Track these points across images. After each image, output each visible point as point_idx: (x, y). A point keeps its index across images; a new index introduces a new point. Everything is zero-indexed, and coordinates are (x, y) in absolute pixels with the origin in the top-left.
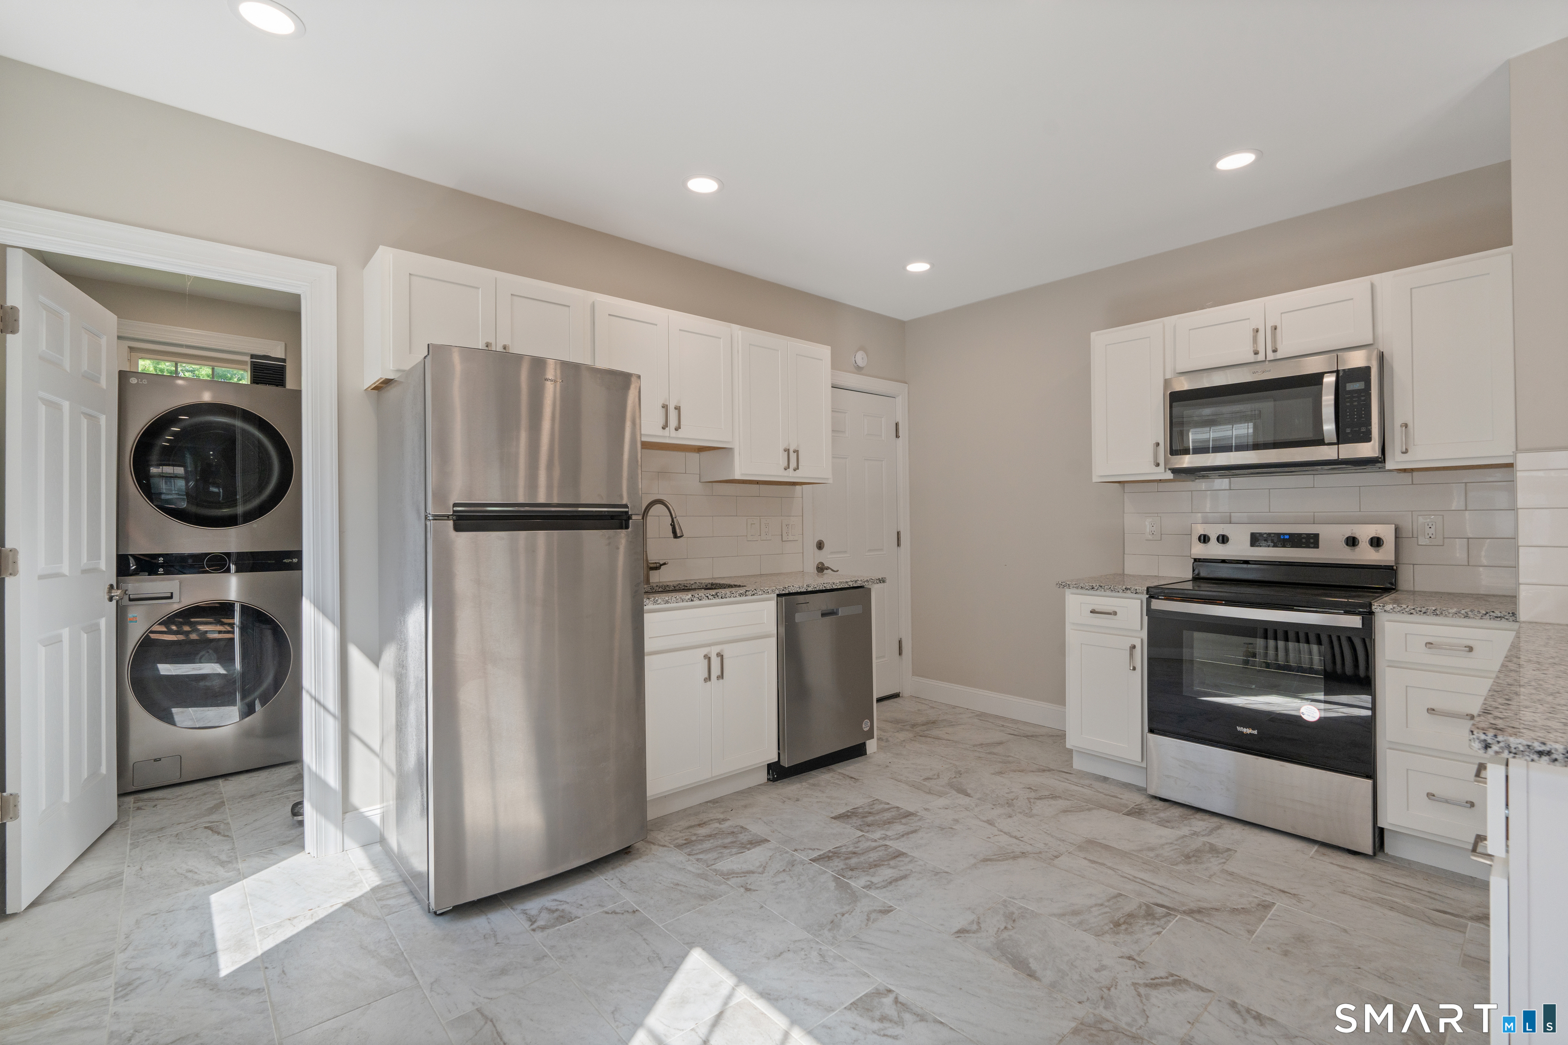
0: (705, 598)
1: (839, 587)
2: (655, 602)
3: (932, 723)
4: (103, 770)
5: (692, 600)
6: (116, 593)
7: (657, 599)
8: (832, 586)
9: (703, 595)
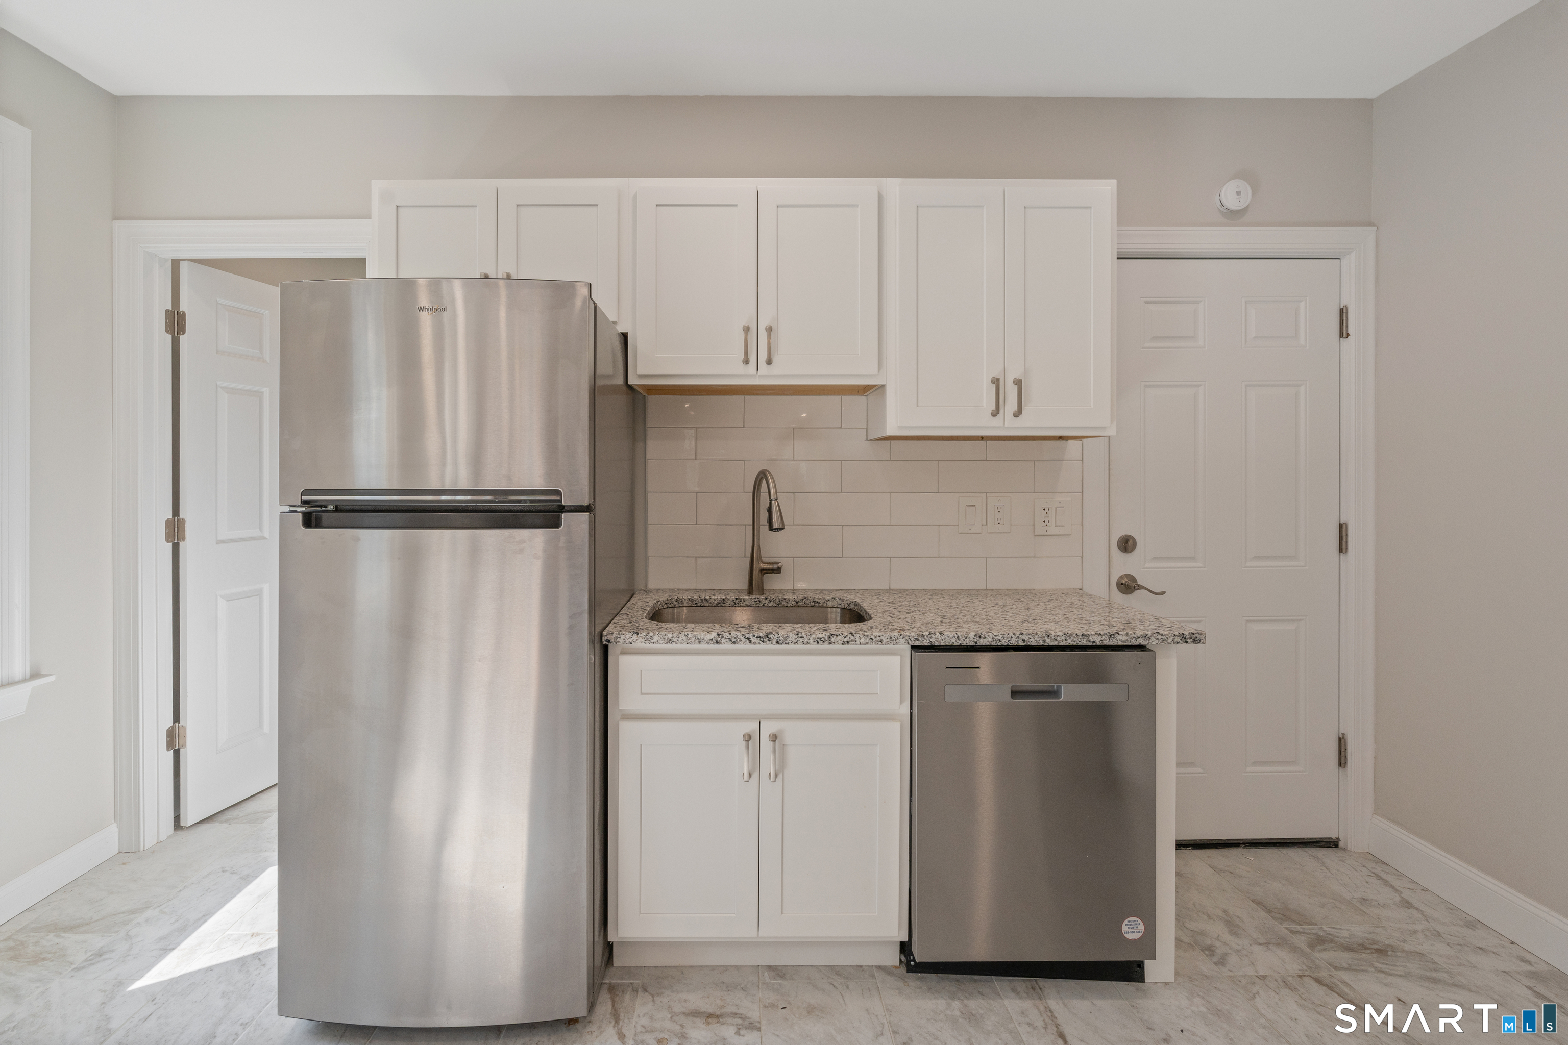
0: (744, 640)
1: (1062, 644)
2: (649, 640)
3: (1378, 951)
5: (717, 642)
7: (651, 634)
8: (1044, 641)
9: (740, 636)
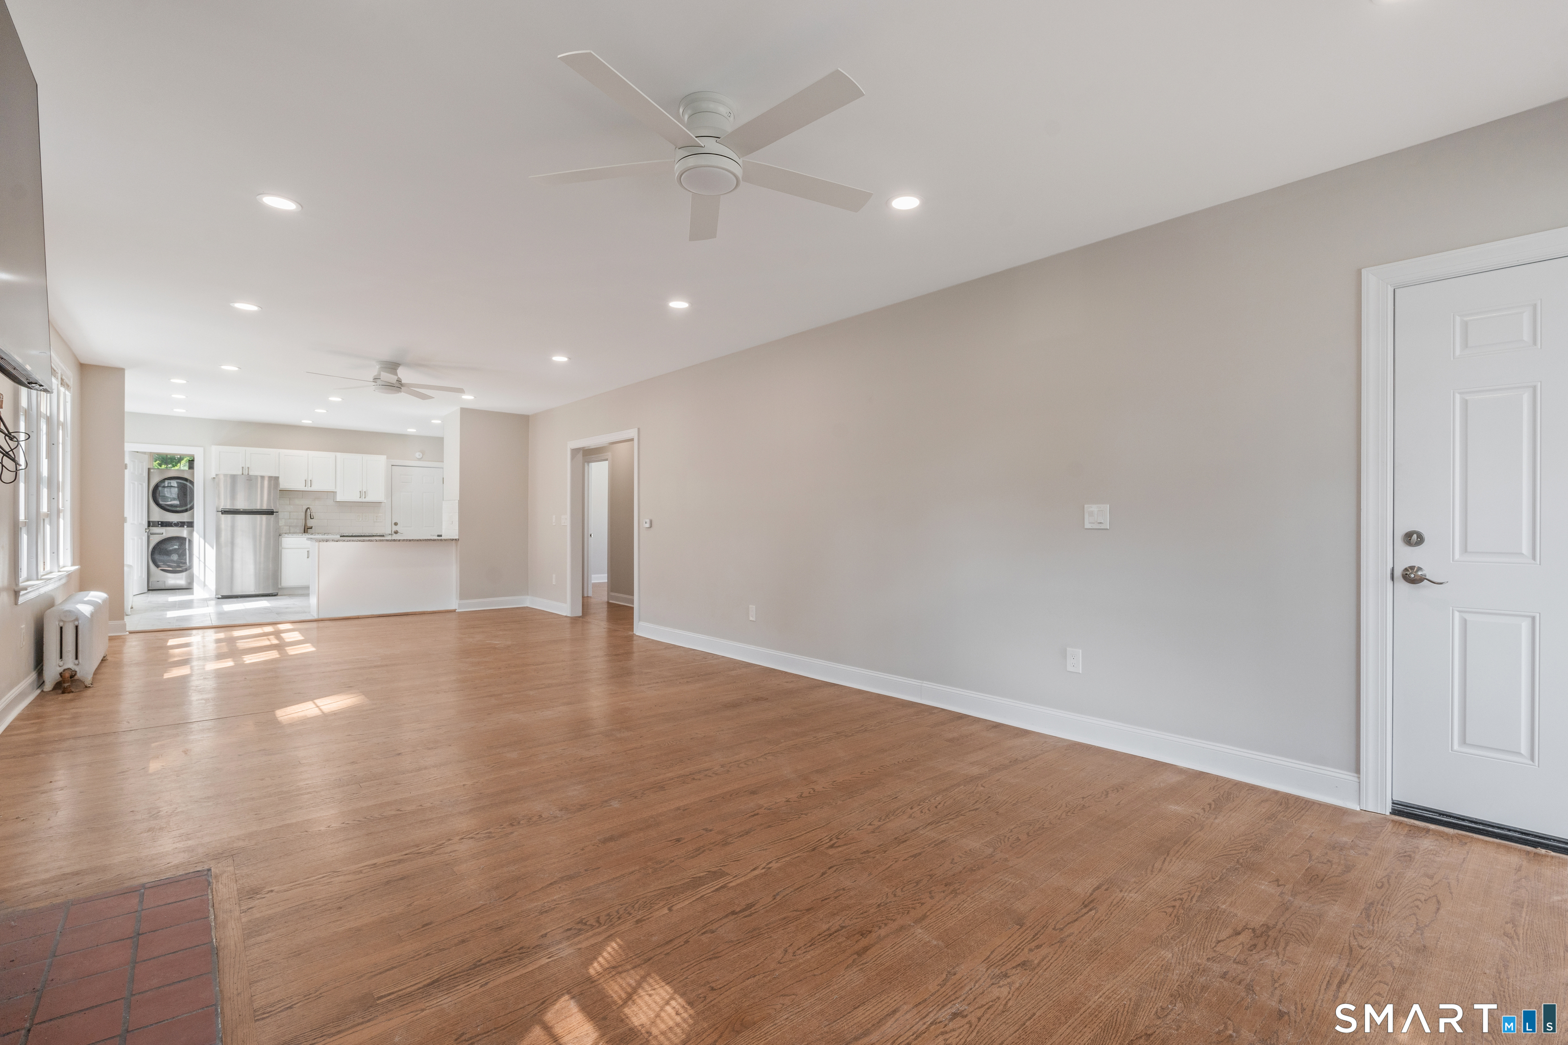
4: (144, 576)
6: (147, 531)
